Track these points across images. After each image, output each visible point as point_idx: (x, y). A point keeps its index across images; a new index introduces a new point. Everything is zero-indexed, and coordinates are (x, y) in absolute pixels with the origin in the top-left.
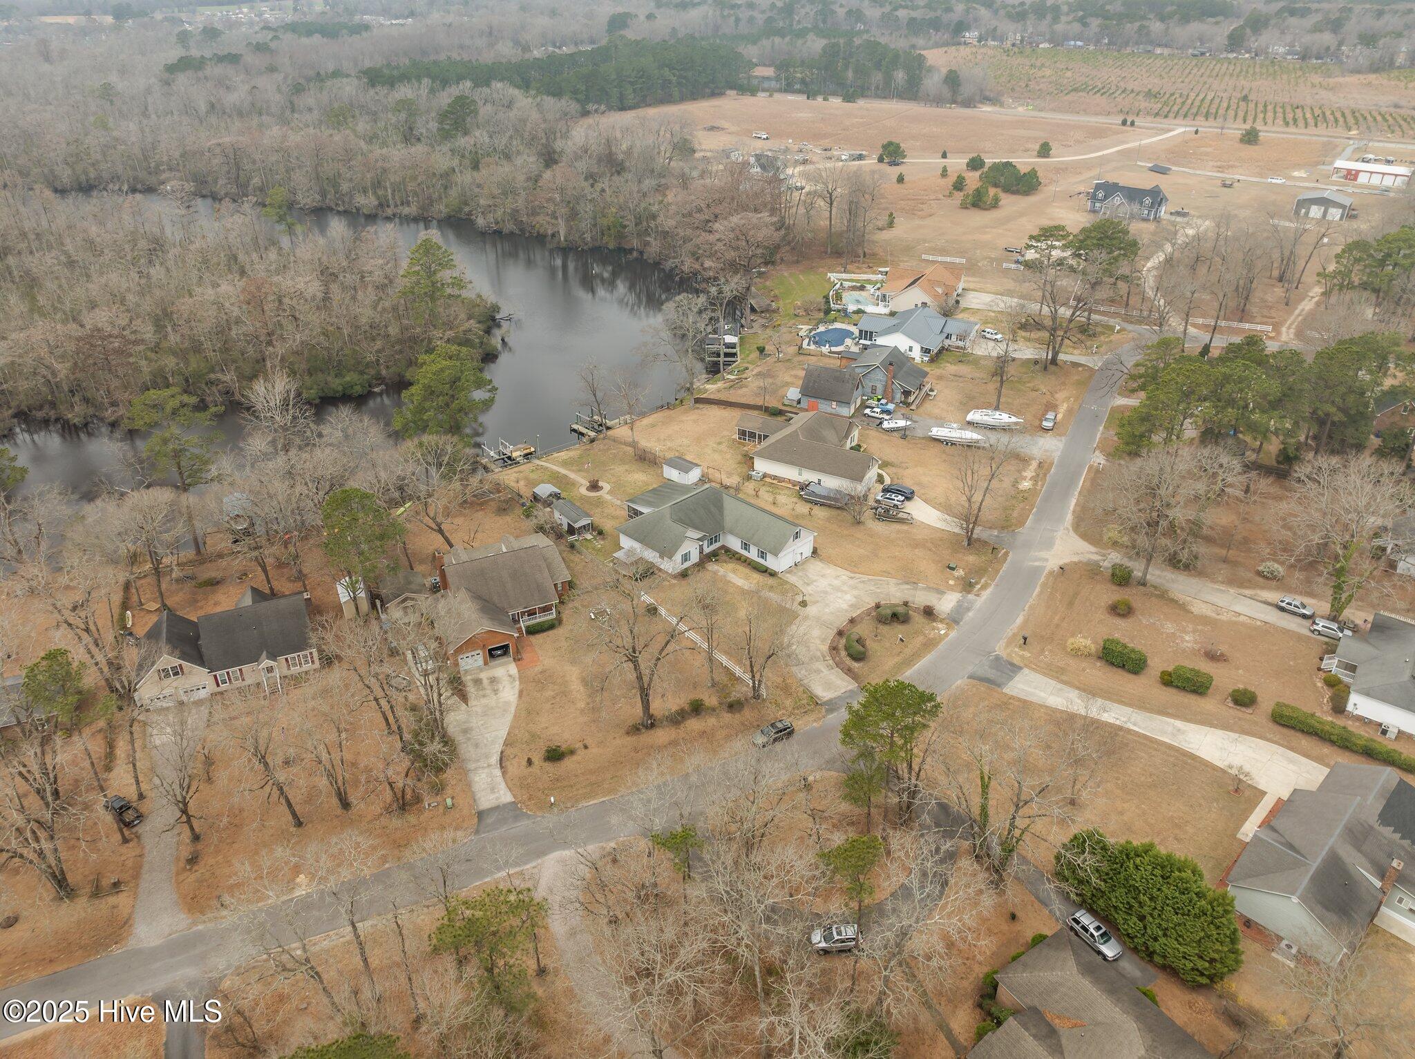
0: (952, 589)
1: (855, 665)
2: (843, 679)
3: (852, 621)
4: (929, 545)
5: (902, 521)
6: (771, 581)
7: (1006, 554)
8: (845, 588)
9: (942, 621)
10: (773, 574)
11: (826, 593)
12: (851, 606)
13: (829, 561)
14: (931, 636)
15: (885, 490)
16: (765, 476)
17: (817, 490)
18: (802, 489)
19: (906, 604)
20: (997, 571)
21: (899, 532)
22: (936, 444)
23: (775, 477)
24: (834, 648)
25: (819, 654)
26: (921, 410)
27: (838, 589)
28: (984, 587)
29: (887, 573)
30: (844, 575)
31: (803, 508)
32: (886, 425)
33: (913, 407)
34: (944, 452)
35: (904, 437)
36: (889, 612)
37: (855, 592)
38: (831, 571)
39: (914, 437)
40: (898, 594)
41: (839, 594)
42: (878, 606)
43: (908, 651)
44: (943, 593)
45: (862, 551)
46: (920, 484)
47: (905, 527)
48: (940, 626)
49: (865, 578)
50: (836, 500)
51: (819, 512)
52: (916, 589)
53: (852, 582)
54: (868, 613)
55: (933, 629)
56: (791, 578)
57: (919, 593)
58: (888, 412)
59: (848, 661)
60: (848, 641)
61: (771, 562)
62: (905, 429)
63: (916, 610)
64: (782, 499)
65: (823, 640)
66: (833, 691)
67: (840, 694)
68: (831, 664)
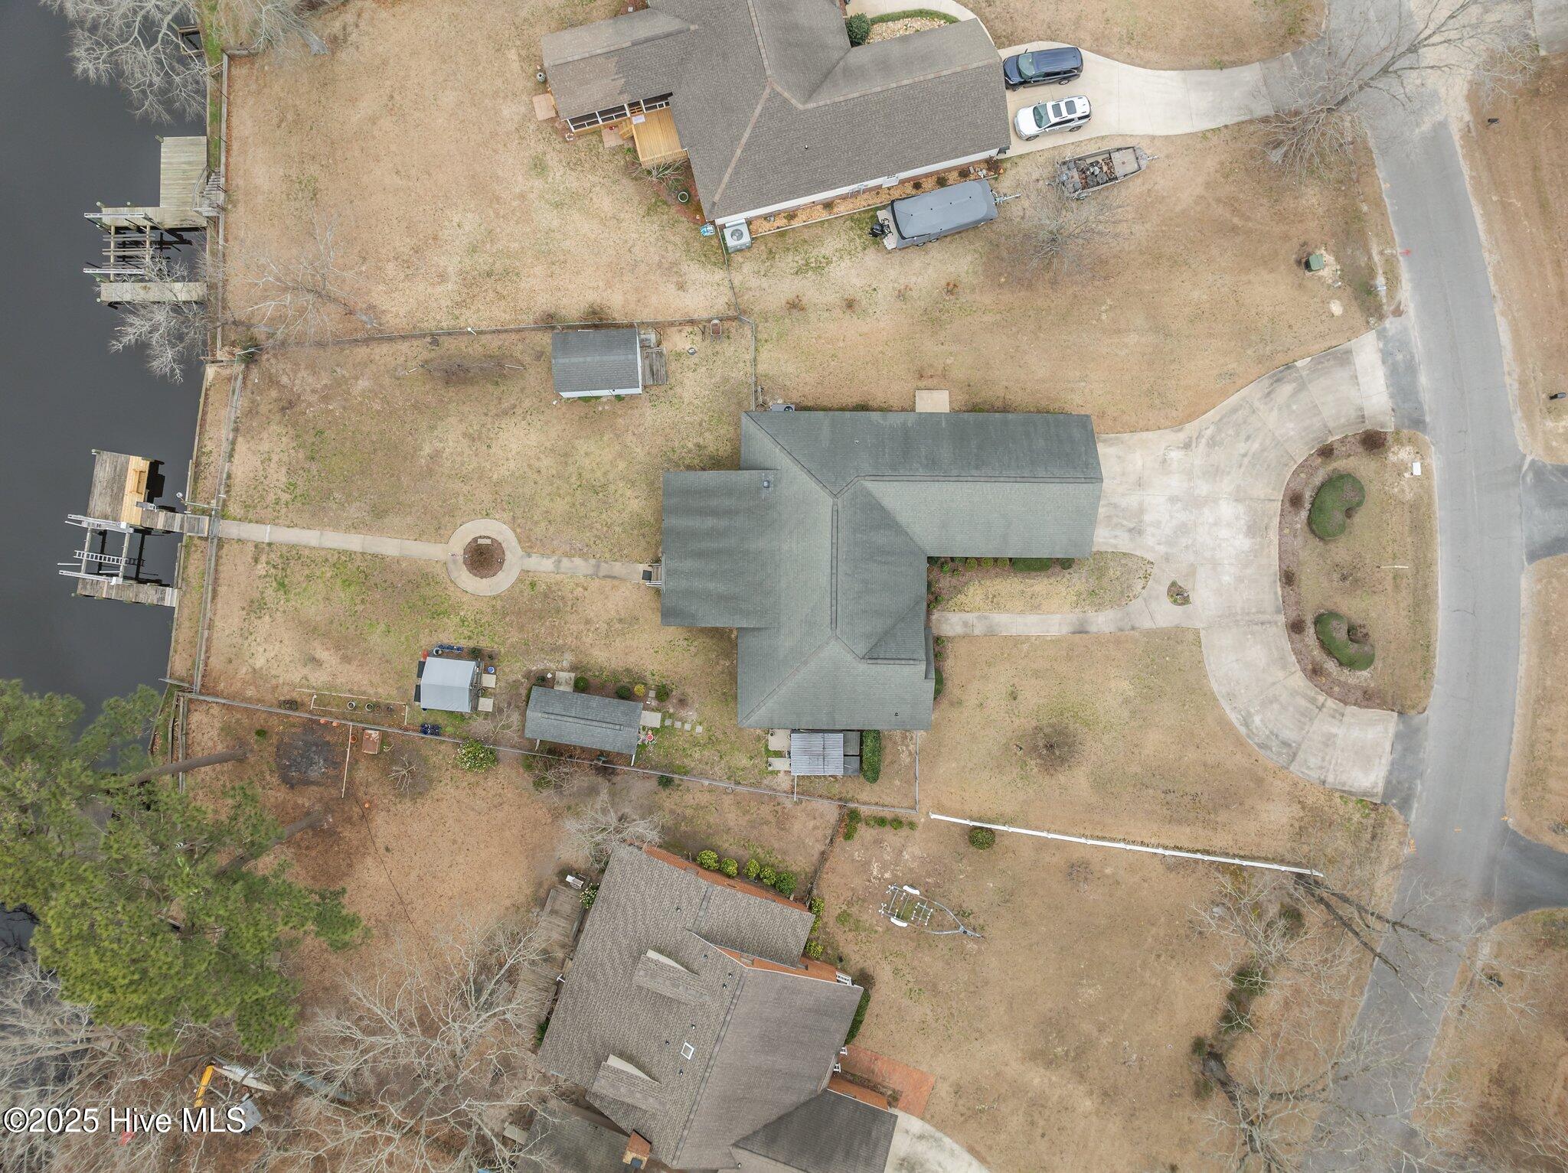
0: (1350, 329)
1: (1367, 676)
2: (1372, 723)
3: (1285, 577)
6: (1077, 581)
8: (1203, 487)
9: (1397, 440)
12: (1250, 531)
14: (1409, 496)
19: (1322, 446)
23: (775, 214)
24: (1315, 672)
25: (1301, 702)
28: (1392, 275)
36: (1315, 495)
37: (1227, 486)
40: (1291, 427)
41: (1208, 515)
44: (1348, 356)
48: (1404, 458)
52: (1301, 383)
53: (1197, 460)
54: (1288, 527)
55: (1401, 476)
57: (1317, 393)
59: (1350, 677)
60: (1316, 633)
63: (1346, 446)
66: (1378, 760)
67: (1390, 758)
68: (1334, 706)
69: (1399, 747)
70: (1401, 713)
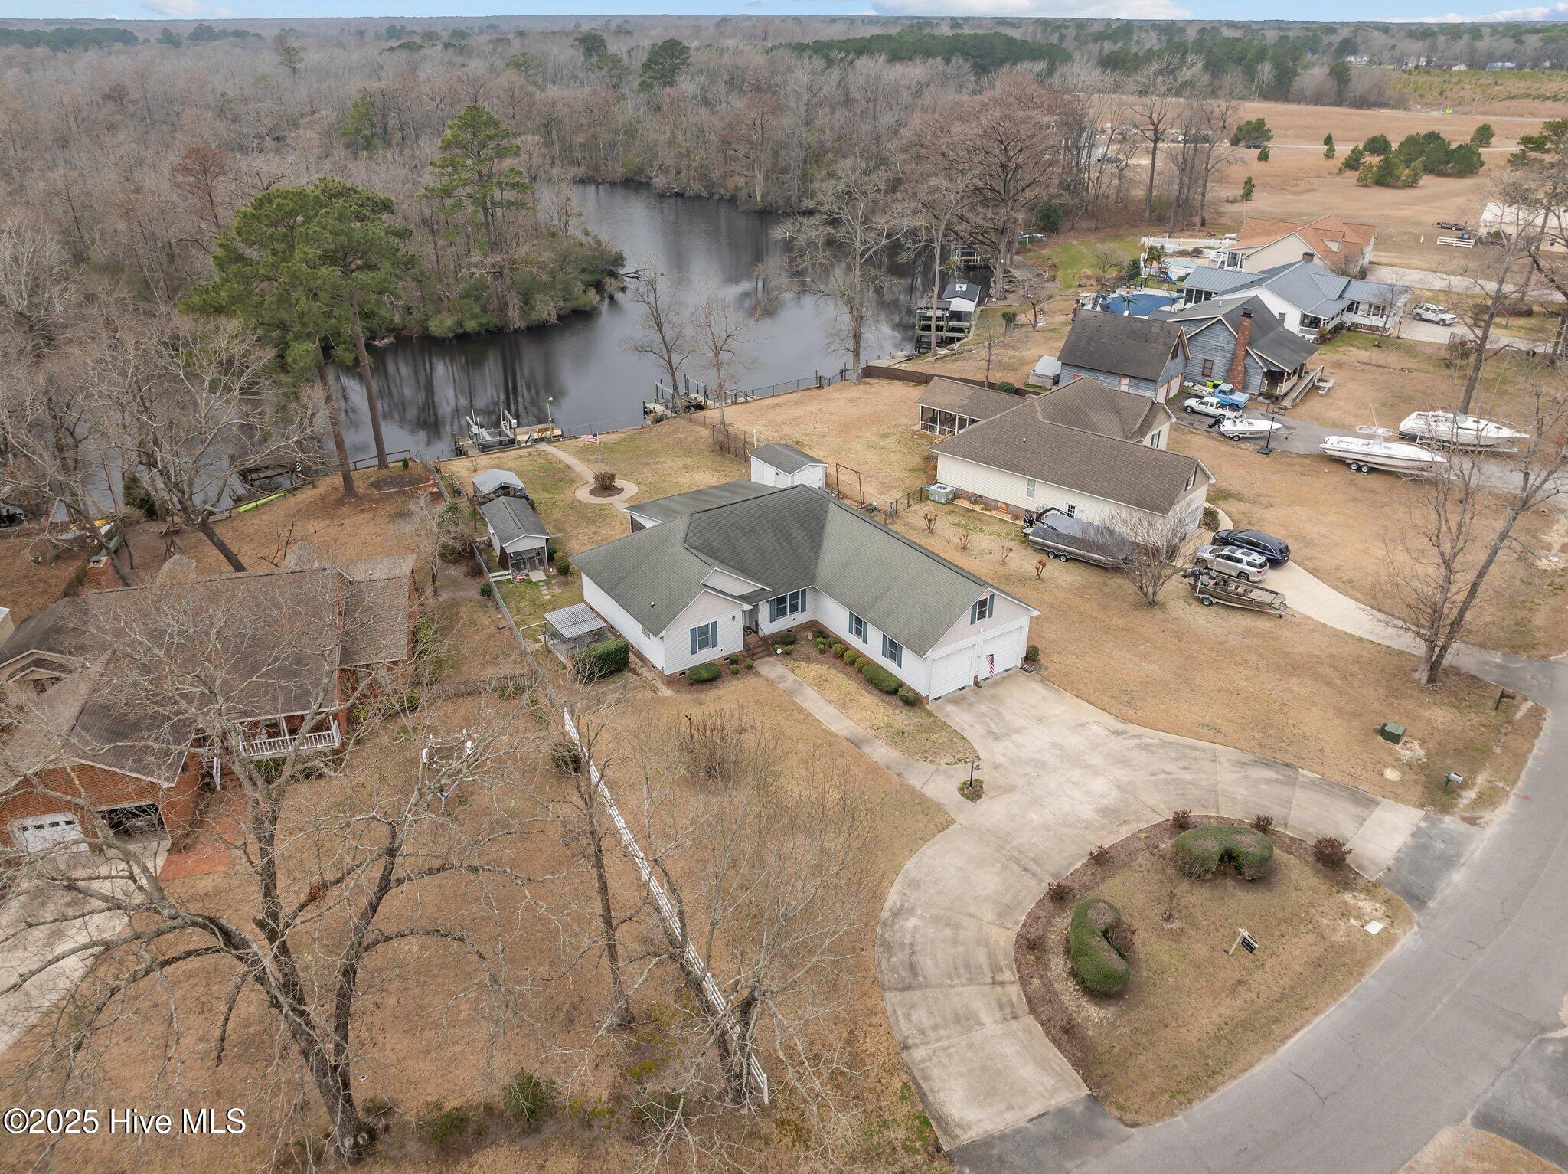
0: (1395, 793)
1: (1093, 1014)
2: (1043, 1064)
3: (1101, 859)
4: (1326, 670)
5: (1256, 609)
6: (901, 718)
7: (1537, 714)
8: (1096, 759)
9: (1371, 889)
10: (912, 701)
11: (1040, 765)
12: (1105, 811)
13: (1066, 683)
14: (1339, 937)
15: (1222, 541)
16: (957, 495)
17: (1064, 526)
18: (1030, 523)
19: (1263, 825)
20: (1520, 759)
21: (1248, 633)
22: (1335, 467)
23: (978, 499)
24: (1031, 945)
25: (981, 957)
26: (1302, 410)
27: (1076, 760)
28: (1489, 799)
29: (1214, 732)
30: (1098, 722)
31: (1024, 561)
32: (1227, 426)
33: (1287, 403)
34: (1352, 483)
35: (1266, 452)
36: (1212, 847)
37: (1122, 774)
38: (1062, 708)
39: (1285, 453)
40: (1242, 793)
41: (1076, 774)
42: (1181, 823)
43: (1265, 982)
44: (1369, 803)
45: (1150, 668)
46: (1298, 538)
47: (1262, 624)
48: (1367, 905)
49: (1153, 736)
50: (1101, 548)
51: (1060, 574)
52: (1291, 783)
53: (1115, 744)
54: (1149, 838)
55: (1346, 913)
56: (959, 718)
57: (1300, 796)
58: (1235, 407)
59: (1069, 995)
60: (1078, 923)
61: (911, 671)
62: (1268, 437)
63: (1293, 845)
64: (982, 540)
65: (1004, 912)
66: (1002, 1107)
67: (1023, 1124)
68: (1015, 999)
69: (1048, 1125)
70: (1093, 1099)
